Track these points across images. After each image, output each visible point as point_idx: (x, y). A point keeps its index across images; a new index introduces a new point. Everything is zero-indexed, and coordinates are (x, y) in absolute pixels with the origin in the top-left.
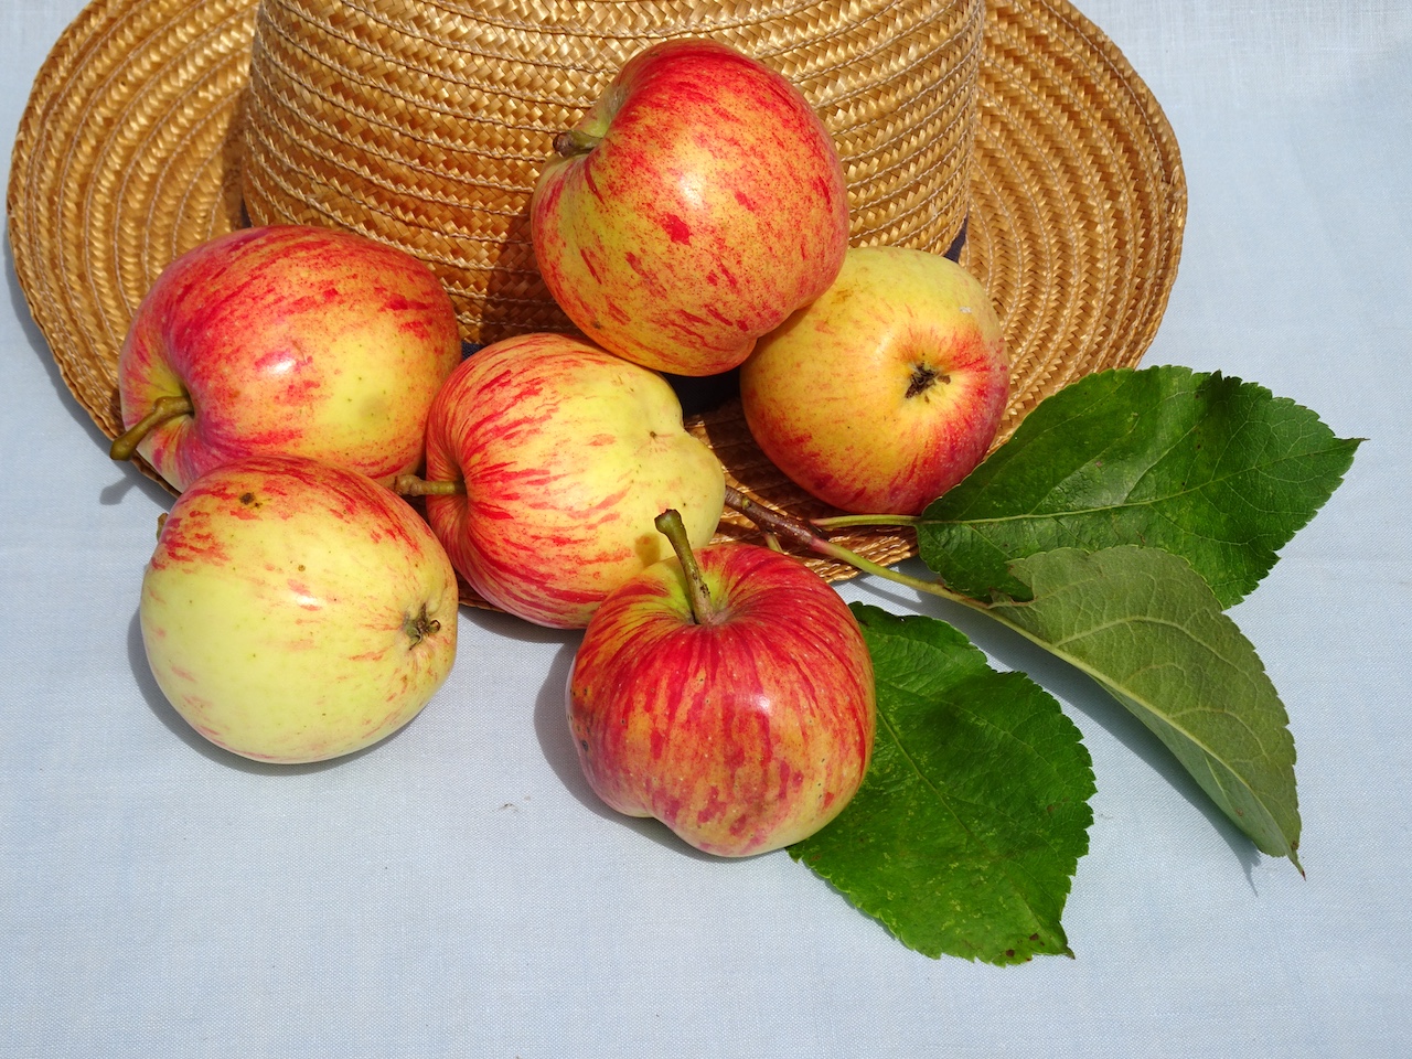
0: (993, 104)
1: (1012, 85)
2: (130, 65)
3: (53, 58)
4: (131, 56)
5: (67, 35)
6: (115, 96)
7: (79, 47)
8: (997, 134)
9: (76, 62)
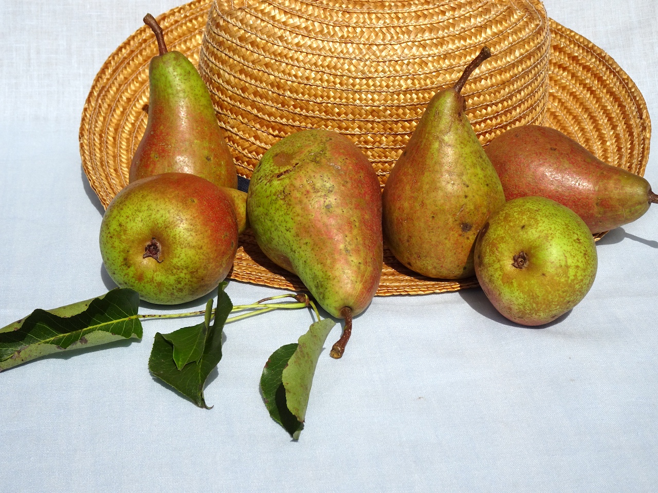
0: (554, 91)
1: (563, 81)
2: (140, 73)
3: (103, 69)
4: (140, 69)
5: (111, 58)
6: (133, 87)
7: (116, 64)
8: (556, 104)
9: (114, 71)
